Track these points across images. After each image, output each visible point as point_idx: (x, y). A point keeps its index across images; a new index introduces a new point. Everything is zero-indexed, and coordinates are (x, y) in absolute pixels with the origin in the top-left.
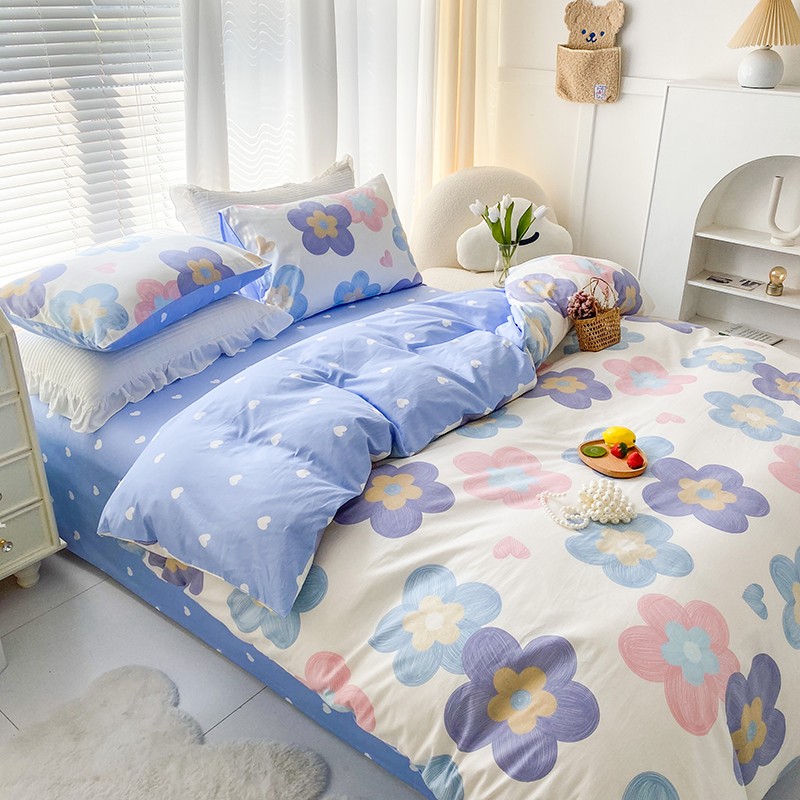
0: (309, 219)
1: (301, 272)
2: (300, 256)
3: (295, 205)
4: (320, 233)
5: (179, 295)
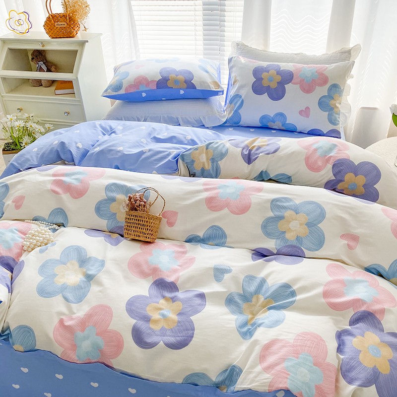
0: (265, 73)
4: (265, 83)
5: (155, 88)
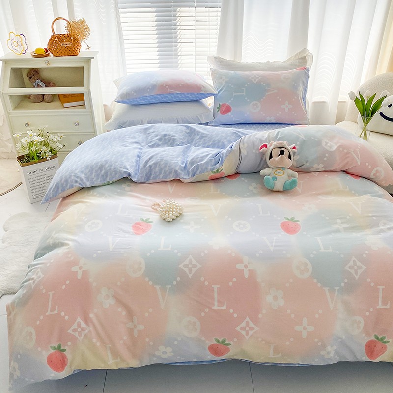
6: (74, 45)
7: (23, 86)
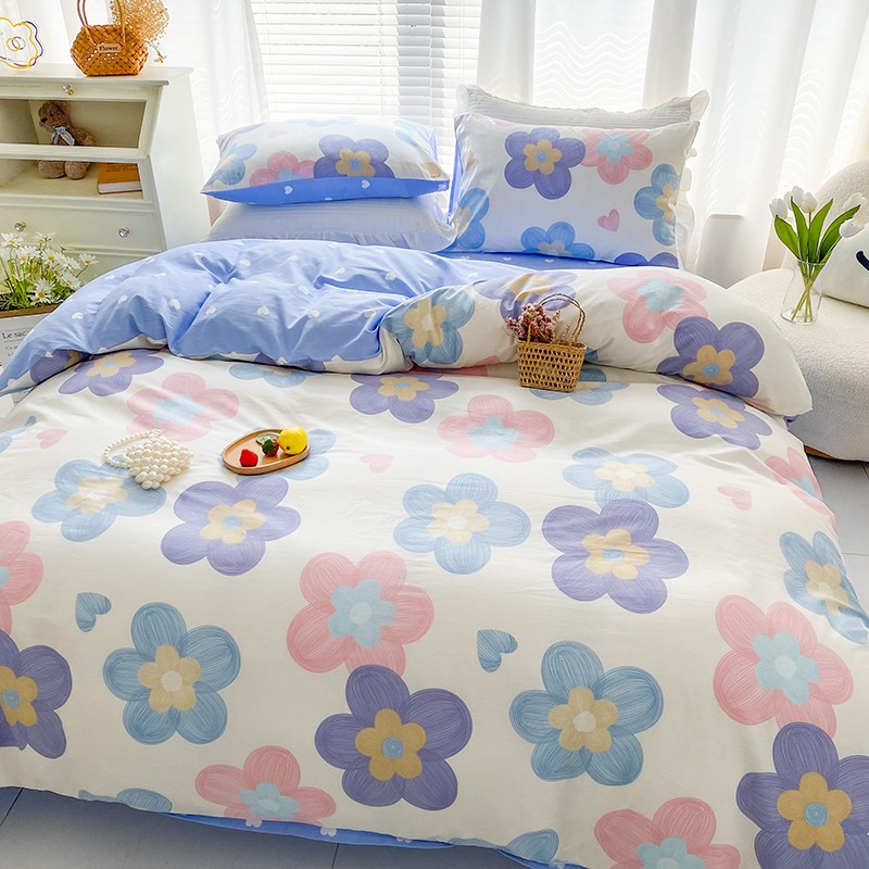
0: (528, 146)
1: (487, 200)
2: (495, 183)
3: (528, 128)
4: (531, 165)
5: (312, 175)
6: (128, 51)
7: (33, 139)
